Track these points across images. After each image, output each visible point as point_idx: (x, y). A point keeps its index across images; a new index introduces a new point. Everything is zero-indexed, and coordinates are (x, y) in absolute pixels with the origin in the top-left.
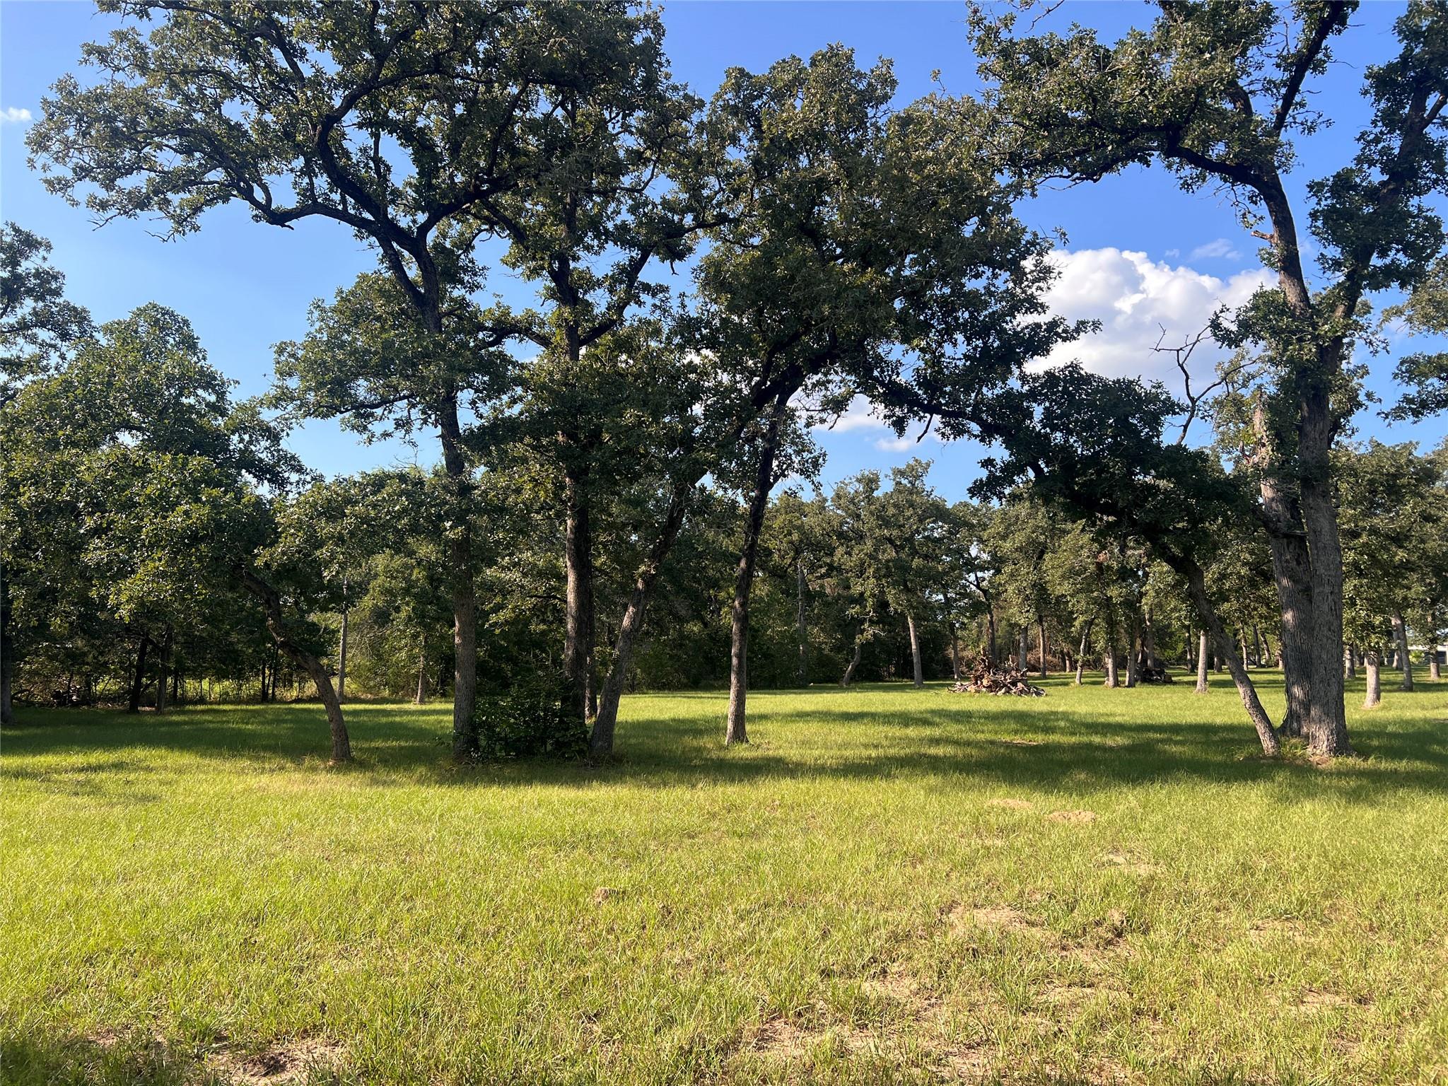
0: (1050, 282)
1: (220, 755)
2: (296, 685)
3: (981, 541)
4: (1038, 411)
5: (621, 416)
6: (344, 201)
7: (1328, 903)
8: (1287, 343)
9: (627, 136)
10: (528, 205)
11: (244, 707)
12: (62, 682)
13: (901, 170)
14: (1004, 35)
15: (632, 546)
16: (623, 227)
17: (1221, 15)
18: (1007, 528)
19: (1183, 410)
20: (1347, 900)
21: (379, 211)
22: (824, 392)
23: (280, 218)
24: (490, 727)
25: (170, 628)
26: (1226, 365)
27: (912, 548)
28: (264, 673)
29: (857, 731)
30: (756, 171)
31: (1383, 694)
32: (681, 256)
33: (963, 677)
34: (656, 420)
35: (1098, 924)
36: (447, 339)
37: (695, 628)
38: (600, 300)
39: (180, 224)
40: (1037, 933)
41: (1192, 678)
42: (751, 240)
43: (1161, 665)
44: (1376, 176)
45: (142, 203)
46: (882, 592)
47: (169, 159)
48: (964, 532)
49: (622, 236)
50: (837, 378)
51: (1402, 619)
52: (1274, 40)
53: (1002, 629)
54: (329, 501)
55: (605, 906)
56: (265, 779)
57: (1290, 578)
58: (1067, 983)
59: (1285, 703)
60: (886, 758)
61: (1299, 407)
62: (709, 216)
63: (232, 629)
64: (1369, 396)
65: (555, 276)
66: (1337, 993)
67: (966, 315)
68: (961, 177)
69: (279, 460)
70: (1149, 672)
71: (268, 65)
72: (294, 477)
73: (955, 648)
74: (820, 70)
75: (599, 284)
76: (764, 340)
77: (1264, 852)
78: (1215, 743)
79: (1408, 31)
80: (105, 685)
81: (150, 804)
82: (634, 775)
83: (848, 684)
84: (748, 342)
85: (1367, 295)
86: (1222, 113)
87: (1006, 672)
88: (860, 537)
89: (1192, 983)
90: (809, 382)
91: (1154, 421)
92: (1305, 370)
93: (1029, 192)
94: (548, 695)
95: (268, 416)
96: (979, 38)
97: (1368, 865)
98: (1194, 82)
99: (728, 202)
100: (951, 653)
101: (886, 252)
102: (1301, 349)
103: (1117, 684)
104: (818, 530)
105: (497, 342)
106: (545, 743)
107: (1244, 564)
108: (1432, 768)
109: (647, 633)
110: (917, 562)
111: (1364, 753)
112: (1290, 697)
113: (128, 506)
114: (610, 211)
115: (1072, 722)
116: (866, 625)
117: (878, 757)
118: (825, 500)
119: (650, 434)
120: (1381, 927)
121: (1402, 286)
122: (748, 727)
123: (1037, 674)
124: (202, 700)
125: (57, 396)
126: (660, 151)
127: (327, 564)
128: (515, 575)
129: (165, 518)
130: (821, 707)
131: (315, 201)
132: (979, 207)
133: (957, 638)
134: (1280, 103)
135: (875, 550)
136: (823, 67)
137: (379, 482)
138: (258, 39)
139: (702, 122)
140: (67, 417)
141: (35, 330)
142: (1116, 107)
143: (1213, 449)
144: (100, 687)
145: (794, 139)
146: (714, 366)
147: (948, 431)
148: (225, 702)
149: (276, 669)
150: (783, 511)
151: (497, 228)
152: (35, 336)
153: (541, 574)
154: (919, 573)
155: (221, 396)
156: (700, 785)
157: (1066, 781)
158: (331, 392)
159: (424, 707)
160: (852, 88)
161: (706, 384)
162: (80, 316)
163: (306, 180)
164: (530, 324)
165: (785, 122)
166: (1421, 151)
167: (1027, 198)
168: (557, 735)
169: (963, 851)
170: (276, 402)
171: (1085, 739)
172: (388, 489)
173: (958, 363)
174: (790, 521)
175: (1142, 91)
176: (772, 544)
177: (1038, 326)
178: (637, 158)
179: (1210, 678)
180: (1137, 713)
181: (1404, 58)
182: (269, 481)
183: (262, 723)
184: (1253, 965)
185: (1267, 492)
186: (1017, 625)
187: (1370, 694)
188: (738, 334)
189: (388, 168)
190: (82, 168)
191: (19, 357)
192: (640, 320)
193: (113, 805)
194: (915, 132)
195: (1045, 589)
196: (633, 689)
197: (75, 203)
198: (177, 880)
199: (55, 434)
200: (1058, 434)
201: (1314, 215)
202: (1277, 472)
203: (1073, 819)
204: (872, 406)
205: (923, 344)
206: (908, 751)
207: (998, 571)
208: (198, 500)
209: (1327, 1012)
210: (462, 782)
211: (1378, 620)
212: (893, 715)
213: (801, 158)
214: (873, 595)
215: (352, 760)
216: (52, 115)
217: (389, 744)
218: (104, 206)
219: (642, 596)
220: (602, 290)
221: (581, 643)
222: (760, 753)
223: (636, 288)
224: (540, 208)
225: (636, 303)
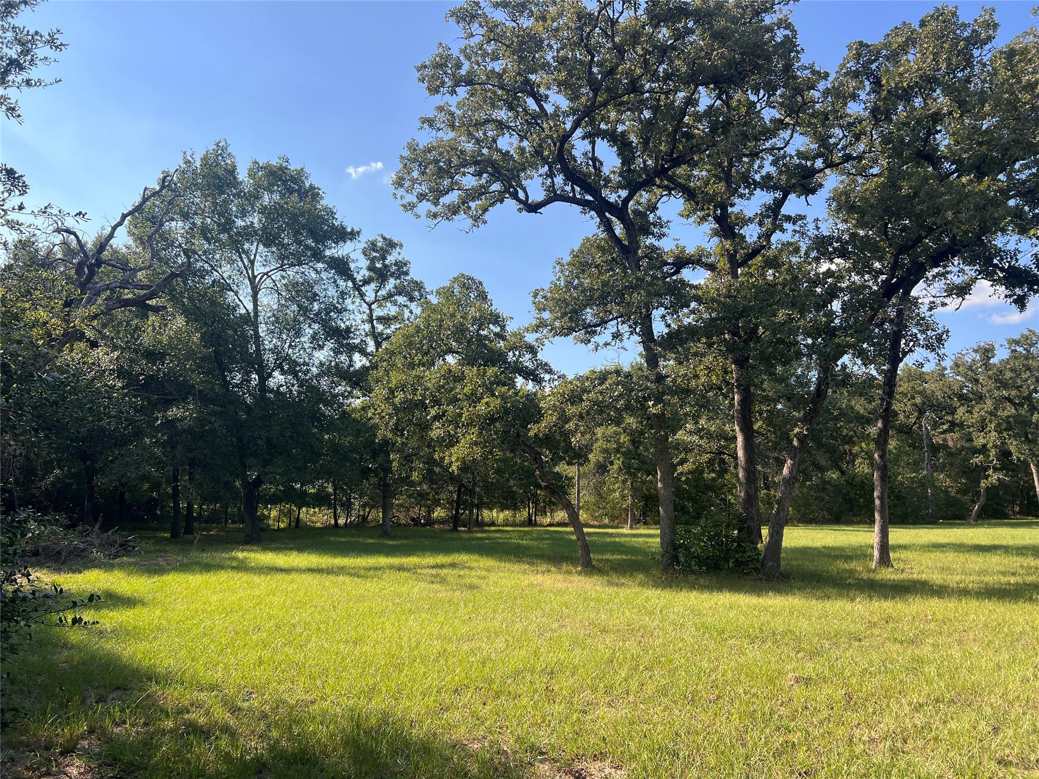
1: (510, 560)
2: (549, 514)
5: (775, 316)
6: (573, 190)
9: (770, 110)
10: (695, 173)
11: (518, 529)
12: (415, 512)
13: (1013, 94)
16: (768, 177)
21: (596, 193)
23: (533, 208)
24: (687, 548)
25: (474, 478)
27: (1031, 405)
28: (529, 506)
30: (875, 117)
32: (813, 191)
34: (803, 316)
36: (645, 274)
37: (834, 475)
38: (751, 233)
39: (476, 221)
42: (871, 171)
45: (454, 210)
46: (1004, 444)
47: (469, 181)
49: (767, 183)
54: (572, 391)
55: (797, 689)
56: (540, 577)
60: (1025, 584)
62: (837, 156)
63: (510, 477)
65: (718, 220)
69: (538, 367)
71: (525, 110)
72: (547, 377)
74: (929, 28)
75: (751, 220)
76: (890, 246)
80: (439, 513)
81: (475, 591)
83: (976, 521)
88: (980, 398)
90: (929, 275)
94: (728, 526)
95: (530, 338)
99: (851, 145)
104: (939, 394)
105: (677, 272)
106: (728, 562)
113: (454, 400)
114: (756, 167)
116: (990, 472)
118: (945, 369)
119: (799, 327)
122: (892, 555)
124: (493, 524)
125: (413, 336)
126: (798, 116)
127: (574, 432)
128: (695, 438)
129: (475, 407)
130: (953, 540)
131: (555, 193)
135: (995, 408)
137: (603, 377)
138: (520, 94)
139: (827, 89)
140: (419, 349)
141: (396, 297)
144: (436, 514)
145: (909, 87)
148: (507, 525)
149: (536, 503)
150: (905, 379)
151: (673, 192)
152: (396, 301)
153: (713, 437)
155: (503, 328)
156: (858, 600)
158: (571, 319)
159: (634, 532)
160: (958, 37)
161: (842, 285)
162: (419, 286)
163: (550, 180)
164: (701, 257)
165: (901, 74)
168: (737, 556)
170: (536, 328)
172: (609, 381)
176: (897, 407)
178: (779, 124)
182: (532, 380)
183: (531, 540)
188: (866, 244)
189: (601, 163)
190: (421, 194)
191: (388, 315)
192: (783, 244)
193: (454, 591)
197: (418, 216)
198: (500, 644)
199: (413, 359)
204: (992, 289)
208: (493, 395)
210: (671, 587)
214: (996, 446)
215: (593, 567)
216: (406, 164)
217: (615, 557)
218: (435, 216)
219: (798, 451)
220: (754, 224)
221: (750, 488)
222: (904, 576)
223: (780, 220)
224: (704, 173)
225: (780, 231)
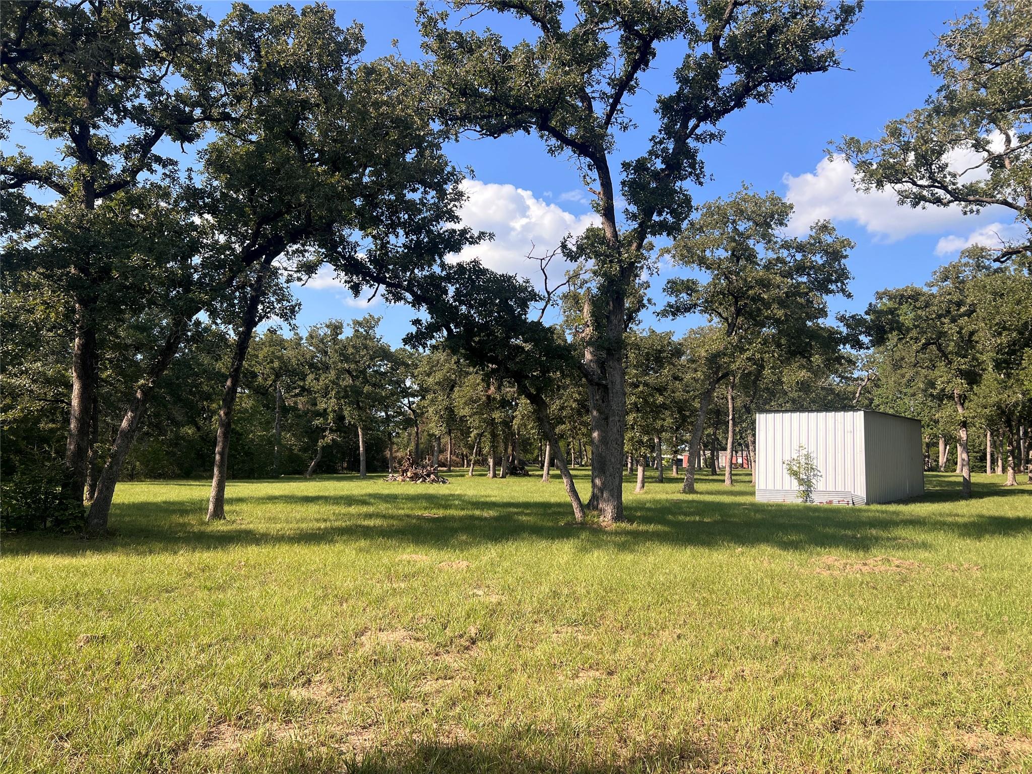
0: (462, 202)
3: (413, 376)
4: (451, 290)
5: (129, 258)
7: (599, 614)
8: (604, 262)
9: (146, 37)
10: (55, 76)
13: (364, 106)
14: (440, 25)
15: (136, 364)
16: (140, 108)
17: (578, 44)
18: (431, 368)
19: (541, 299)
20: (610, 613)
22: (301, 259)
26: (571, 273)
27: (365, 378)
29: (313, 510)
30: (255, 84)
31: (646, 484)
32: (190, 140)
33: (395, 471)
34: (160, 265)
35: (461, 636)
37: (189, 431)
38: (117, 164)
40: (420, 645)
41: (540, 473)
42: (250, 137)
43: (523, 464)
44: (659, 165)
46: (341, 409)
48: (402, 369)
49: (138, 115)
50: (312, 249)
51: (660, 439)
52: (609, 67)
53: (424, 439)
55: (86, 649)
57: (598, 410)
58: (436, 677)
59: (591, 489)
60: (332, 528)
61: (608, 304)
62: (215, 112)
64: (649, 301)
65: (75, 138)
66: (597, 670)
67: (406, 216)
68: (406, 119)
70: (515, 468)
73: (391, 450)
74: (308, 19)
75: (116, 150)
76: (254, 213)
77: (567, 583)
78: (549, 515)
79: (682, 79)
82: (124, 546)
83: (311, 475)
84: (241, 214)
85: (649, 238)
86: (575, 107)
87: (424, 467)
88: (326, 368)
89: (513, 671)
90: (289, 249)
91: (524, 305)
92: (613, 281)
93: (454, 137)
94: (50, 482)
96: (423, 24)
97: (624, 589)
98: (558, 84)
99: (232, 105)
100: (388, 453)
101: (350, 162)
102: (611, 267)
103: (495, 476)
104: (294, 361)
105: (18, 185)
106: (44, 521)
107: (575, 401)
108: (666, 529)
109: (147, 434)
110: (367, 389)
111: (631, 520)
112: (594, 485)
114: (129, 93)
115: (463, 501)
116: (327, 433)
117: (326, 528)
118: (301, 339)
119: (153, 275)
120: (627, 627)
121: (668, 235)
122: (226, 508)
123: (445, 469)
126: (174, 54)
128: (24, 381)
132: (418, 142)
133: (393, 443)
134: (609, 108)
135: (337, 378)
136: (311, 18)
142: (510, 91)
143: (561, 326)
145: (285, 67)
146: (213, 227)
147: (390, 297)
150: (267, 344)
151: (24, 91)
153: (48, 381)
154: (368, 396)
156: (181, 552)
157: (454, 541)
160: (331, 38)
161: (205, 241)
164: (50, 174)
165: (279, 53)
166: (684, 153)
167: (453, 141)
168: (56, 514)
169: (377, 591)
171: (470, 513)
173: (399, 249)
174: (273, 353)
175: (527, 83)
176: (257, 369)
177: (454, 231)
178: (154, 56)
179: (551, 472)
180: (505, 495)
181: (679, 94)
184: (551, 655)
185: (588, 356)
186: (433, 435)
187: (639, 484)
188: (234, 205)
192: (152, 184)
194: (376, 80)
195: (453, 411)
196: (132, 477)
200: (464, 307)
201: (623, 183)
202: (595, 343)
203: (455, 566)
204: (336, 273)
205: (375, 232)
206: (348, 523)
207: (423, 398)
209: (590, 682)
211: (645, 439)
212: (341, 498)
213: (291, 82)
214: (334, 411)
219: (140, 403)
220: (118, 156)
221: (82, 440)
222: (234, 527)
223: (149, 158)
224: (65, 80)
225: (148, 170)
